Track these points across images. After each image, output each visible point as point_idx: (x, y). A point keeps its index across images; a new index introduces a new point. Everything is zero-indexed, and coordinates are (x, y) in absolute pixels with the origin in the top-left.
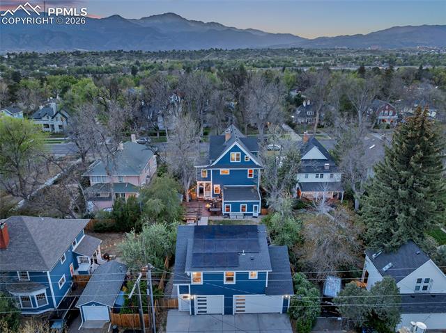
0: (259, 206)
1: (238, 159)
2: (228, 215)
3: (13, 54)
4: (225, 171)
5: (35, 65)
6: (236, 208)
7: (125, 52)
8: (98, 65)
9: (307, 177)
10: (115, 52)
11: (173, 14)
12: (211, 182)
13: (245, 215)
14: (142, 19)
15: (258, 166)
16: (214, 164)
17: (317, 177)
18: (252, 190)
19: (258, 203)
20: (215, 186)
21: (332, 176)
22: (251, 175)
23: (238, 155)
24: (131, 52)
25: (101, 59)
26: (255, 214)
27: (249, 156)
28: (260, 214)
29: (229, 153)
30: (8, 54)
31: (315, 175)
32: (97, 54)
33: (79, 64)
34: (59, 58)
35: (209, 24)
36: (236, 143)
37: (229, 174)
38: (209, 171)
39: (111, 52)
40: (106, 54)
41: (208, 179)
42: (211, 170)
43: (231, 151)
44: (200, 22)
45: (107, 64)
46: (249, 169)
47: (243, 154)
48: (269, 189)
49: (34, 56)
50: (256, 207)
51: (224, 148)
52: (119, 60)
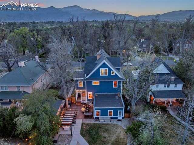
0: (123, 112)
1: (106, 73)
2: (98, 118)
3: (5, 23)
4: (96, 83)
5: (15, 27)
6: (104, 112)
7: (55, 22)
8: (42, 27)
9: (157, 87)
10: (51, 22)
11: (77, 6)
12: (86, 90)
13: (111, 118)
14: (64, 8)
15: (121, 79)
16: (88, 77)
17: (165, 87)
18: (117, 97)
19: (122, 109)
20: (89, 93)
21: (176, 86)
22: (115, 85)
23: (106, 70)
24: (58, 22)
25: (44, 25)
26: (120, 118)
27: (114, 71)
28: (123, 118)
29: (99, 69)
30: (3, 23)
31: (163, 85)
32: (43, 23)
33: (34, 27)
34: (25, 24)
35: (92, 10)
36: (104, 61)
37: (99, 84)
38: (84, 83)
39: (49, 22)
40: (47, 23)
41: (84, 88)
42: (86, 81)
43: (101, 67)
44: (89, 9)
45: (47, 27)
46: (114, 81)
47: (110, 70)
48: (130, 97)
49: (15, 23)
50: (120, 113)
51: (96, 65)
52: (52, 25)
